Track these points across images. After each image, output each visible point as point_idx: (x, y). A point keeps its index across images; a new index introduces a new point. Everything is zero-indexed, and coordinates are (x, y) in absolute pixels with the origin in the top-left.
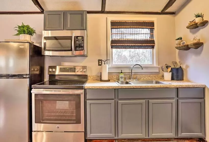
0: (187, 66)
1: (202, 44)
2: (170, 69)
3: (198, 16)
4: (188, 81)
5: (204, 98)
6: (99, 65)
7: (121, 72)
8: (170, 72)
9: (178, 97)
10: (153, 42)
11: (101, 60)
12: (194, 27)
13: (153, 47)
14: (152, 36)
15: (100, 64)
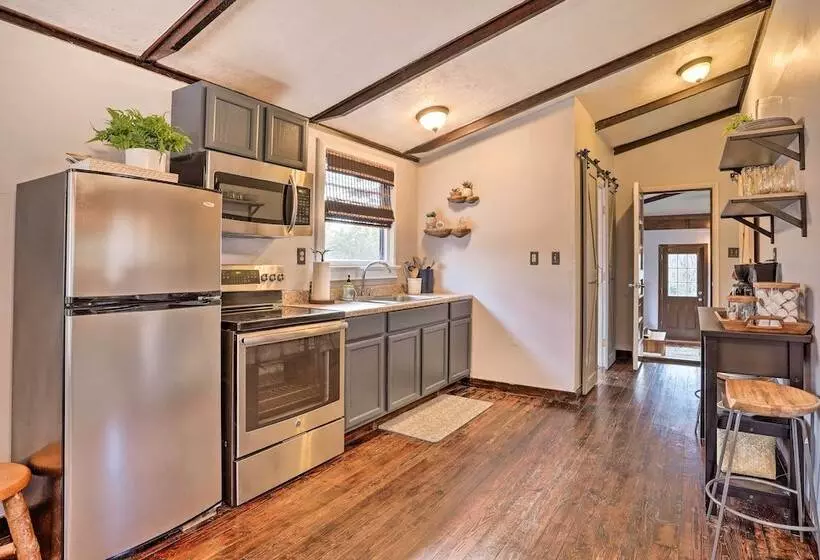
0: (441, 267)
1: (469, 231)
2: (415, 272)
3: (467, 185)
4: (447, 293)
5: (469, 316)
6: (300, 262)
7: (349, 281)
8: (418, 277)
9: (449, 318)
10: (389, 214)
11: (304, 250)
12: (460, 201)
13: (389, 225)
14: (387, 200)
15: (302, 259)
